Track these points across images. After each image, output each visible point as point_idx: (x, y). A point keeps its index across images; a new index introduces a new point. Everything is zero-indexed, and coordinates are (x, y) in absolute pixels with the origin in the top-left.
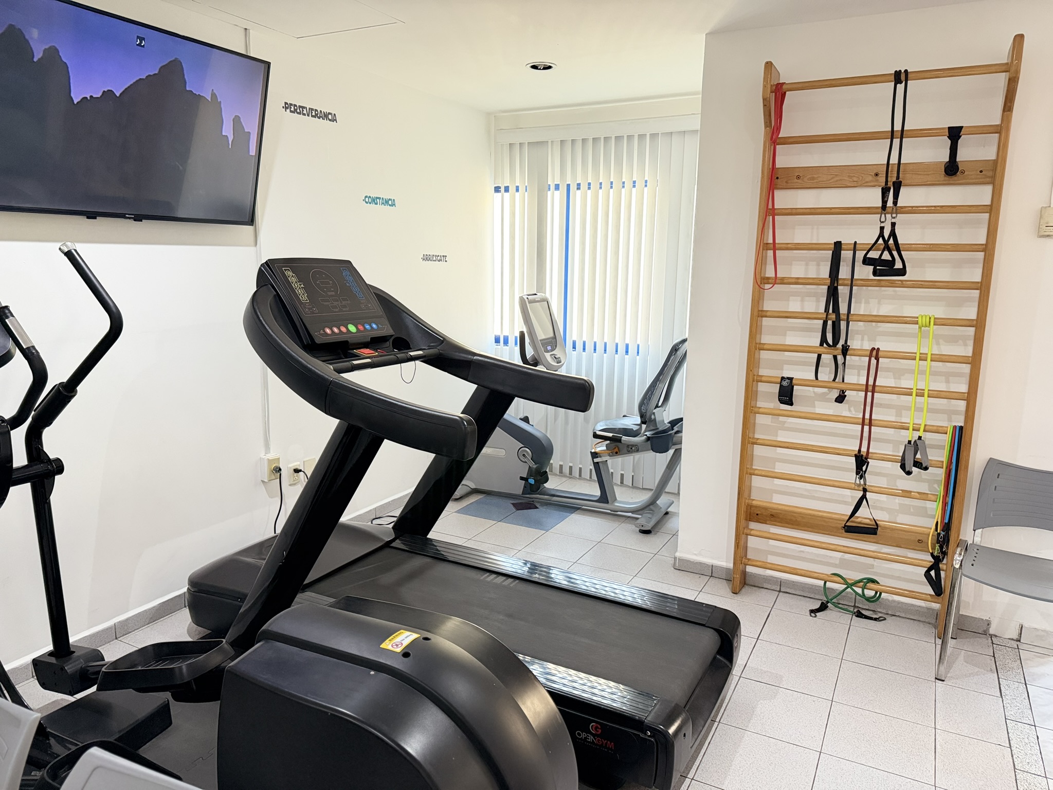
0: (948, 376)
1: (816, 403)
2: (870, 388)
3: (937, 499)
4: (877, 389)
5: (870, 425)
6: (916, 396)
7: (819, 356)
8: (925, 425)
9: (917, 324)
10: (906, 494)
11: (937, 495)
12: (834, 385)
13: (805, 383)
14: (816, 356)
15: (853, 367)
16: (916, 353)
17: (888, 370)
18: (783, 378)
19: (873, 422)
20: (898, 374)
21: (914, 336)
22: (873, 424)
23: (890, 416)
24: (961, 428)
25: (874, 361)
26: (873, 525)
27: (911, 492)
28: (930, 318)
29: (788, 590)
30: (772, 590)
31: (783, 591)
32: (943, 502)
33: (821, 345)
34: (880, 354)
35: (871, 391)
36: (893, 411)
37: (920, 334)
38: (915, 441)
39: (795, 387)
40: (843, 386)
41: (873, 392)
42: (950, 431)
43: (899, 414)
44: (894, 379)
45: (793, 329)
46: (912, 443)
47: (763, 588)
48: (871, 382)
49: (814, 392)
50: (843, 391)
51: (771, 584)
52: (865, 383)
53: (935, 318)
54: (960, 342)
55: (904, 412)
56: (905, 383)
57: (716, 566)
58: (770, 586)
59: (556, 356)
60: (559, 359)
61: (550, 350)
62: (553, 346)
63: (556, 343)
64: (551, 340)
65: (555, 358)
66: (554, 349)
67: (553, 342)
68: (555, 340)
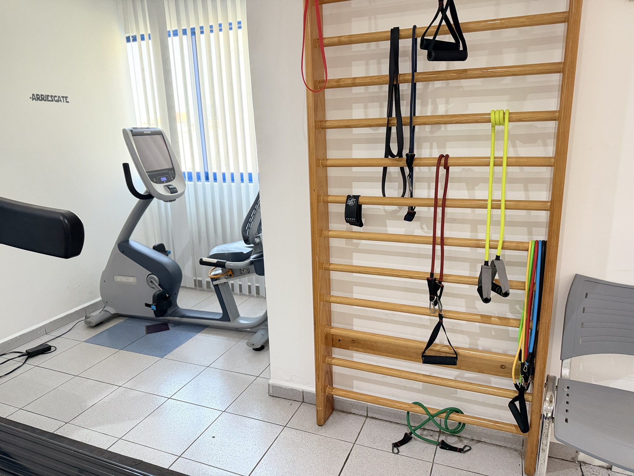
0: (527, 182)
1: (387, 221)
2: (440, 203)
3: (519, 325)
4: (447, 203)
5: (442, 244)
6: (492, 208)
7: (385, 169)
8: (504, 242)
9: (490, 122)
10: (486, 319)
11: (520, 320)
12: (403, 201)
13: (374, 201)
14: (381, 169)
15: (421, 180)
16: (489, 158)
17: (459, 180)
18: (349, 197)
19: (445, 241)
20: (472, 183)
21: (487, 138)
22: (445, 243)
23: (464, 233)
24: (544, 243)
25: (442, 171)
26: (453, 354)
27: (490, 317)
28: (504, 114)
29: (375, 416)
30: (360, 415)
31: (370, 416)
32: (526, 328)
33: (386, 156)
34: (450, 161)
35: (441, 205)
36: (468, 227)
37: (493, 134)
38: (493, 262)
39: (363, 206)
40: (411, 202)
41: (444, 206)
42: (531, 247)
43: (474, 230)
44: (467, 190)
45: (359, 141)
46: (489, 264)
47: (351, 413)
48: (440, 195)
49: (384, 210)
50: (412, 207)
51: (358, 410)
52: (433, 197)
53: (510, 113)
54: (540, 141)
55: (480, 227)
56: (480, 194)
57: (307, 392)
58: (358, 411)
59: (170, 187)
60: (174, 189)
61: (165, 181)
62: (170, 178)
63: (174, 174)
64: (167, 171)
65: (169, 188)
66: (172, 180)
67: (170, 173)
68: (173, 171)
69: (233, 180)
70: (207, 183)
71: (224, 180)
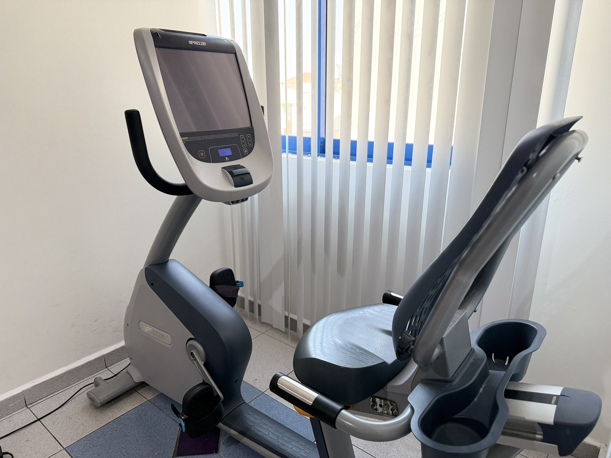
59: (235, 171)
60: (245, 176)
61: (227, 156)
62: (242, 149)
63: (250, 143)
64: (235, 135)
65: (231, 173)
66: (244, 156)
67: (243, 139)
68: (248, 135)
69: (370, 157)
70: (320, 159)
71: (353, 155)
